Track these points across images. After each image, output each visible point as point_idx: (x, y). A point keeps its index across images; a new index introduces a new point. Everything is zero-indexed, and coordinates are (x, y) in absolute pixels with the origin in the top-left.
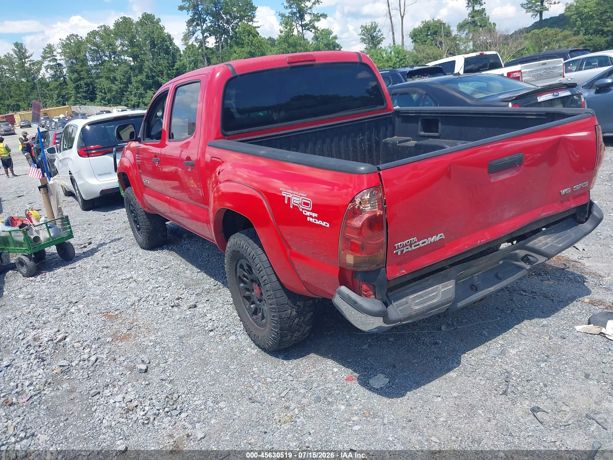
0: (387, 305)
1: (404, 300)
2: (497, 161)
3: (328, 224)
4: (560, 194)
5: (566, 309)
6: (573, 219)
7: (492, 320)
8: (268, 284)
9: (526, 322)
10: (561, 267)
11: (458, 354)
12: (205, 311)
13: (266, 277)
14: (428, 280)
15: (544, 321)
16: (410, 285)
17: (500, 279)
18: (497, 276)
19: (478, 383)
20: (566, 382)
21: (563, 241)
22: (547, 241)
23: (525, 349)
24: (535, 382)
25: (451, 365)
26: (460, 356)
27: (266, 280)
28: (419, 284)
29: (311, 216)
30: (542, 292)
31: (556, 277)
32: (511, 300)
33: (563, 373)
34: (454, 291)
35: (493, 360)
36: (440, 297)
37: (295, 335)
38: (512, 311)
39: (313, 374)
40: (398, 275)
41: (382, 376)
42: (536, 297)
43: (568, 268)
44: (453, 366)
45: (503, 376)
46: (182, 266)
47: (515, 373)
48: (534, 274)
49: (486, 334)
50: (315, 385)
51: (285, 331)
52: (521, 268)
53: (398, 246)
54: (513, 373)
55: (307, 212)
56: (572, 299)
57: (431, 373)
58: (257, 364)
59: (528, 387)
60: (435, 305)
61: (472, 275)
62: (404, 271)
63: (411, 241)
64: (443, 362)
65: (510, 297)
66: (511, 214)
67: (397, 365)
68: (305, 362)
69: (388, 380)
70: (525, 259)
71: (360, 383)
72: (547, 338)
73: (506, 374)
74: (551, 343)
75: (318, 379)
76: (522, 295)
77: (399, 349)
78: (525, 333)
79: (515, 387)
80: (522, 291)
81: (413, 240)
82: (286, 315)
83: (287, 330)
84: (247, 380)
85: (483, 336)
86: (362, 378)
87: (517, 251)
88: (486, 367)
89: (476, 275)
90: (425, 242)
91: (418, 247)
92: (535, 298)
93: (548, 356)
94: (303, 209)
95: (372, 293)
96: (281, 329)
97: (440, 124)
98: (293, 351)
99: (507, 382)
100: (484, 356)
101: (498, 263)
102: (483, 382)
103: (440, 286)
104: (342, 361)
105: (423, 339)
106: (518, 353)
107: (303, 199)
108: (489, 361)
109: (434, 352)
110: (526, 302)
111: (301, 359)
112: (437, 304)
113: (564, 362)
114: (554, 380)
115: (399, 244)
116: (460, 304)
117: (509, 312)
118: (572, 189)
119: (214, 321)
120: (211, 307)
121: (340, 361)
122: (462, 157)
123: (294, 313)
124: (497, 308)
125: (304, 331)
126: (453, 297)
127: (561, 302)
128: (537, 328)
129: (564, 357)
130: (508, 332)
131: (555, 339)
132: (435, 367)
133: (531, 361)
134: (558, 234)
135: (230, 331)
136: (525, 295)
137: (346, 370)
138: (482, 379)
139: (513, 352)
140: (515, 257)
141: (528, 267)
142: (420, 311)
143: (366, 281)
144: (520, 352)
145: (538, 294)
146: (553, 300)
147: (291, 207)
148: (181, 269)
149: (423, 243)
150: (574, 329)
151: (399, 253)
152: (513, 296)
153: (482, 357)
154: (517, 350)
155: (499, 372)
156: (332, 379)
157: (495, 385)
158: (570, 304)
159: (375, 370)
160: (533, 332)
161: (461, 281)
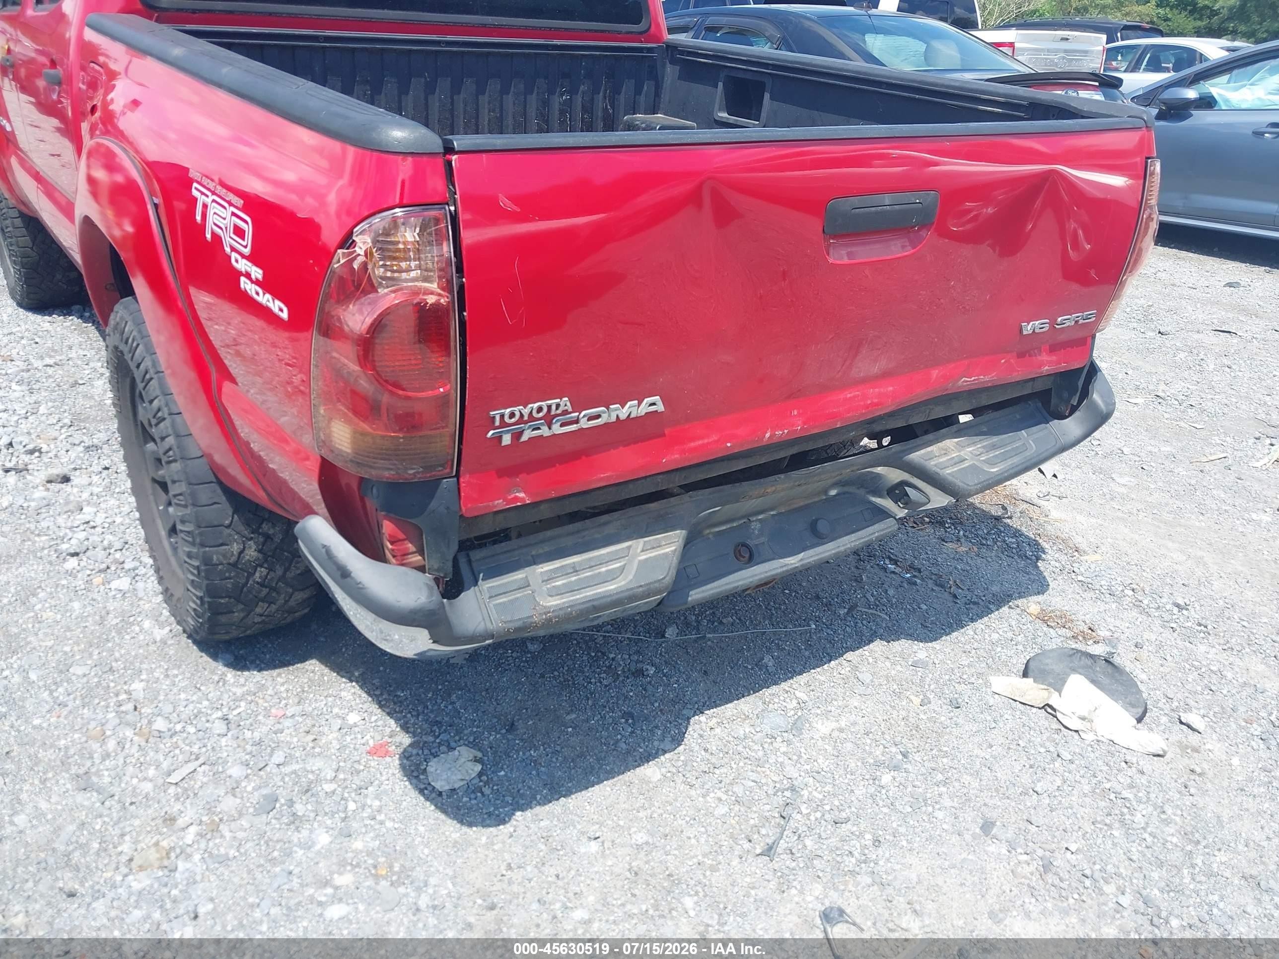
5: (980, 625)
7: (795, 626)
9: (878, 646)
11: (684, 712)
12: (85, 496)
15: (920, 650)
19: (711, 810)
20: (930, 839)
23: (854, 724)
24: (855, 829)
25: (656, 743)
26: (689, 719)
31: (977, 536)
32: (856, 581)
33: (930, 809)
35: (766, 746)
37: (259, 610)
38: (851, 609)
39: (287, 724)
41: (466, 754)
44: (662, 747)
45: (779, 800)
47: (810, 793)
48: (927, 519)
49: (770, 664)
51: (222, 598)
54: (805, 793)
56: (1000, 600)
57: (598, 760)
59: (834, 841)
64: (638, 732)
65: (857, 573)
67: (520, 724)
68: (282, 684)
69: (480, 767)
71: (402, 768)
72: (917, 701)
73: (788, 794)
74: (922, 716)
75: (296, 740)
76: (885, 569)
77: (542, 676)
78: (866, 677)
79: (799, 836)
80: (887, 561)
85: (760, 669)
86: (415, 751)
88: (741, 764)
92: (915, 584)
93: (905, 755)
98: (266, 645)
99: (784, 818)
100: (747, 730)
102: (722, 810)
104: (382, 694)
105: (612, 656)
106: (836, 734)
108: (756, 747)
109: (626, 697)
110: (891, 592)
111: (275, 672)
113: (940, 777)
114: (902, 830)
117: (842, 612)
119: (94, 527)
120: (109, 487)
121: (378, 692)
124: (818, 597)
125: (287, 602)
127: (975, 603)
128: (899, 668)
129: (945, 760)
130: (826, 667)
131: (936, 704)
132: (618, 741)
133: (859, 764)
135: (123, 562)
136: (894, 572)
137: (380, 723)
138: (724, 797)
139: (823, 727)
144: (841, 730)
145: (925, 574)
146: (955, 596)
150: (988, 684)
152: (864, 570)
153: (742, 732)
154: (834, 725)
155: (772, 785)
156: (334, 744)
157: (752, 822)
159: (457, 733)
160: (887, 677)
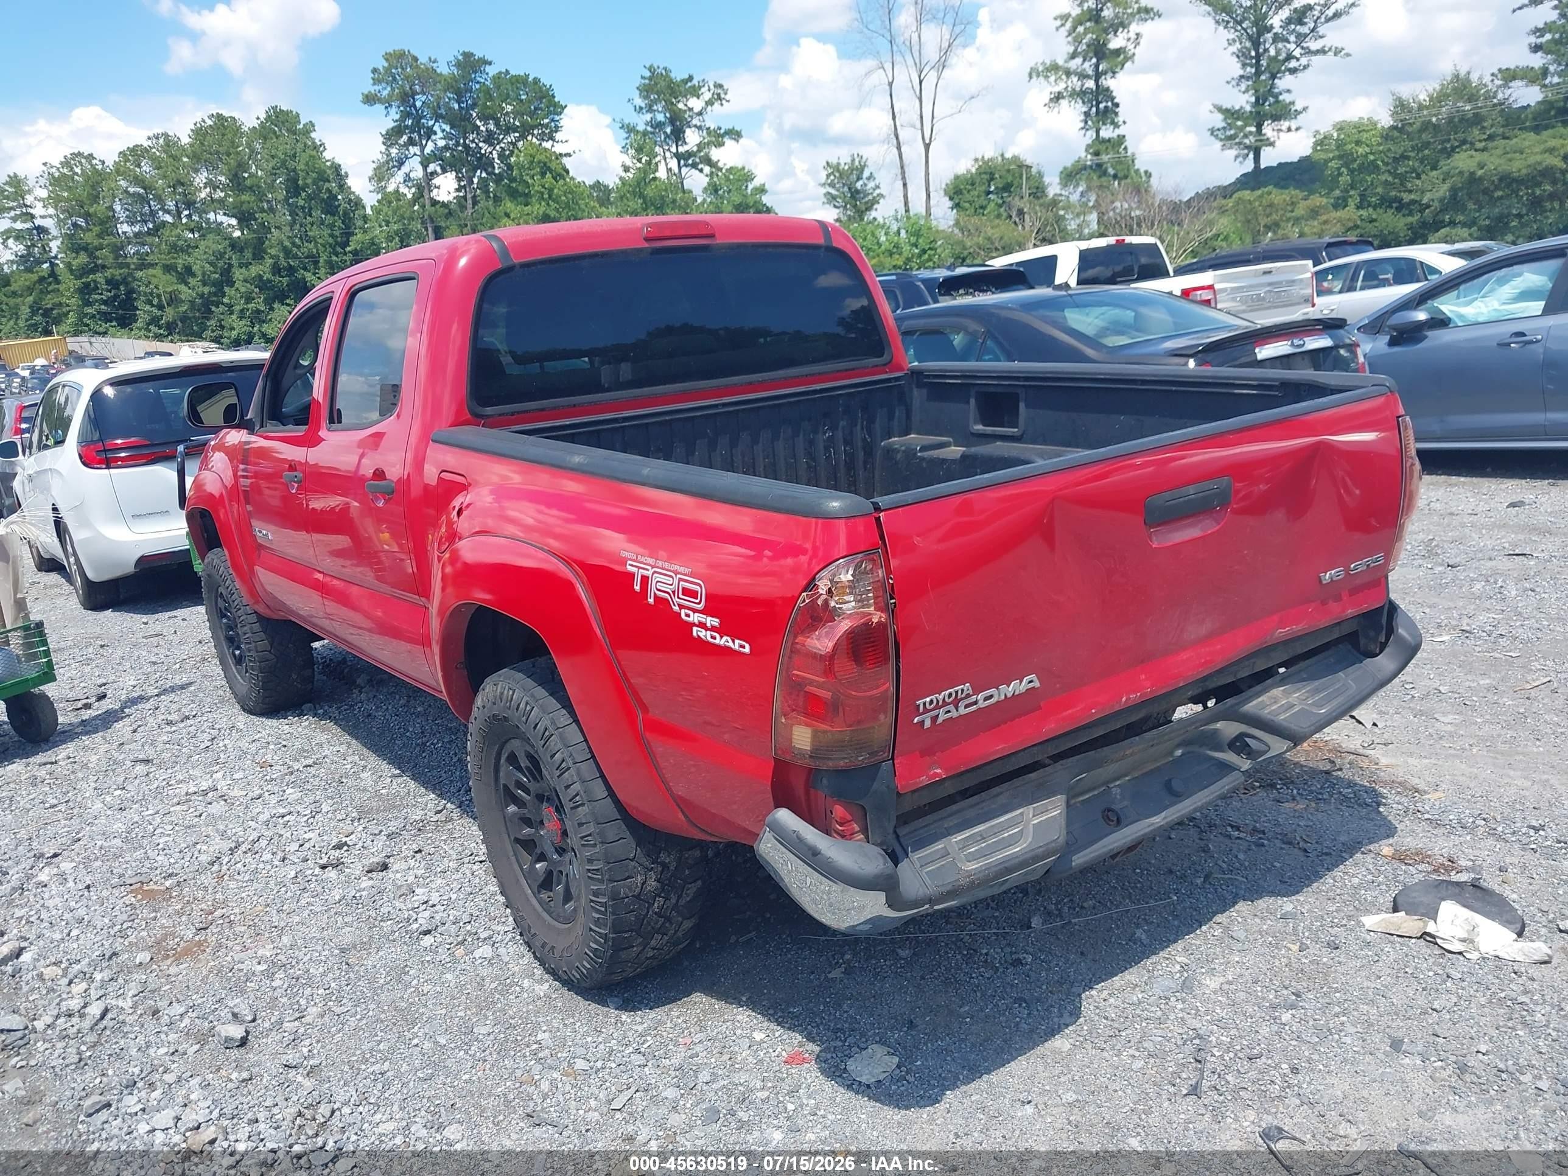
0: (895, 858)
1: (939, 846)
2: (1167, 495)
3: (747, 646)
4: (1320, 581)
5: (1337, 873)
6: (1350, 647)
7: (1156, 901)
8: (583, 805)
9: (1242, 906)
10: (1321, 768)
11: (1074, 990)
12: (411, 879)
13: (577, 787)
14: (998, 795)
15: (1287, 905)
16: (954, 807)
17: (1177, 796)
18: (1168, 787)
19: (1128, 1066)
20: (1345, 1060)
21: (1328, 699)
22: (1290, 700)
23: (1241, 976)
24: (1270, 1062)
25: (1056, 1020)
26: (1080, 995)
27: (577, 795)
28: (978, 804)
29: (702, 625)
30: (1279, 830)
31: (1311, 792)
32: (1204, 851)
33: (1336, 1036)
34: (1063, 823)
35: (1162, 1006)
36: (1030, 840)
37: (653, 943)
38: (1207, 877)
39: (698, 1048)
40: (924, 780)
41: (879, 1050)
42: (1266, 842)
43: (1341, 769)
44: (1062, 1022)
45: (1189, 1048)
46: (350, 759)
47: (1218, 1038)
48: (1257, 784)
49: (1144, 937)
50: (704, 1076)
51: (626, 932)
52: (1226, 768)
53: (924, 704)
54: (1213, 1038)
55: (691, 613)
56: (1352, 848)
57: (1005, 1041)
58: (549, 1023)
59: (1253, 1074)
60: (1017, 861)
61: (1106, 783)
62: (939, 771)
63: (957, 692)
64: (1036, 1013)
65: (1202, 844)
66: (1203, 630)
67: (918, 1021)
68: (678, 1017)
69: (896, 1060)
70: (1239, 744)
71: (823, 1071)
72: (1295, 948)
73: (1197, 1041)
74: (1304, 960)
75: (713, 1060)
76: (1230, 837)
77: (923, 978)
78: (1241, 935)
79: (1219, 1075)
80: (1229, 829)
81: (963, 690)
82: (630, 889)
83: (631, 931)
84: (522, 1065)
85: (1135, 943)
86: (829, 1056)
87: (1219, 725)
88: (1144, 1024)
89: (1117, 783)
90: (991, 696)
91: (974, 708)
92: (1263, 845)
93: (1297, 995)
94: (681, 607)
95: (857, 829)
96: (615, 929)
97: (1022, 405)
98: (646, 987)
99: (1200, 1062)
100: (1140, 996)
101: (1171, 753)
102: (1138, 1064)
103: (1028, 811)
104: (776, 1013)
105: (984, 951)
106: (1225, 987)
107: (680, 580)
108: (1153, 1009)
109: (1012, 985)
110: (1241, 856)
111: (667, 1008)
112: (1021, 859)
113: (1337, 1009)
114: (1316, 1057)
115: (928, 699)
116: (1079, 859)
117: (1199, 881)
118: (1347, 569)
119: (434, 906)
120: (428, 868)
121: (771, 1011)
122: (1081, 484)
123: (652, 883)
124: (1171, 872)
125: (676, 932)
126: (1062, 840)
127: (1327, 854)
128: (1269, 922)
129: (1337, 995)
130: (1198, 932)
131: (1314, 949)
132: (1017, 1024)
133: (1256, 1008)
134: (1317, 683)
135: (477, 933)
136: (1238, 838)
137: (784, 1037)
138: (1137, 1054)
139: (1212, 983)
140: (1213, 741)
141: (1246, 765)
142: (981, 875)
143: (840, 795)
144: (1229, 983)
145: (1270, 835)
146: (1305, 851)
147: (651, 601)
148: (349, 766)
149: (986, 699)
150: (1360, 924)
151: (928, 724)
152: (1209, 840)
153: (1135, 999)
154: (1222, 979)
155: (1179, 1037)
156: (750, 1059)
157: (1170, 1069)
158: (1346, 860)
159: (862, 1035)
160: (1260, 932)
161: (1081, 799)
